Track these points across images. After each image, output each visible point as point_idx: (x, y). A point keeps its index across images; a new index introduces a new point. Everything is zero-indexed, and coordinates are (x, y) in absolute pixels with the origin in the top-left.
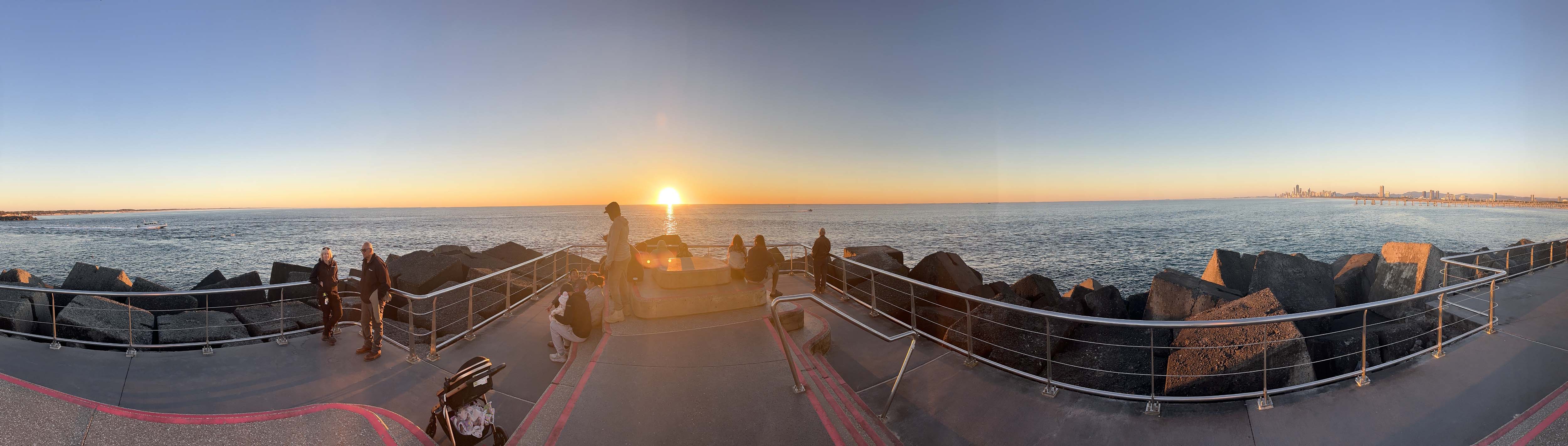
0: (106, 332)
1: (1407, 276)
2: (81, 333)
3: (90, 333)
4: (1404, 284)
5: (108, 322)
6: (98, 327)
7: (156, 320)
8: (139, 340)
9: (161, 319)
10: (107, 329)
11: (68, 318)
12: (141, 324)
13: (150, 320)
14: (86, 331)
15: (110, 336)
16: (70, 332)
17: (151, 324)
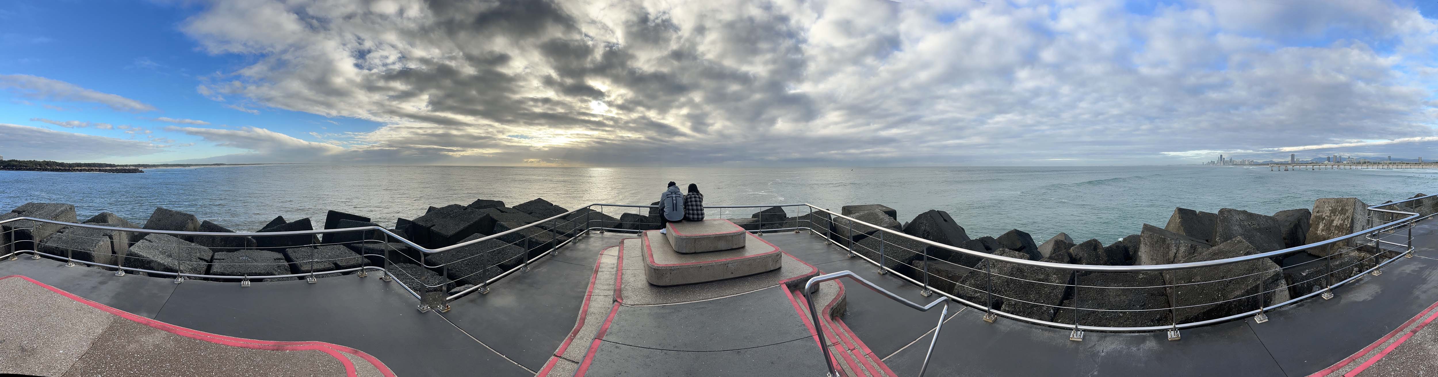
0: (166, 263)
1: (1337, 224)
2: (145, 264)
3: (152, 264)
4: (1335, 229)
5: (170, 256)
6: (160, 259)
7: (212, 257)
8: (195, 270)
9: (217, 255)
10: (167, 261)
11: (136, 252)
12: (199, 258)
13: (207, 255)
14: (150, 262)
15: (169, 267)
16: (134, 262)
17: (208, 258)
